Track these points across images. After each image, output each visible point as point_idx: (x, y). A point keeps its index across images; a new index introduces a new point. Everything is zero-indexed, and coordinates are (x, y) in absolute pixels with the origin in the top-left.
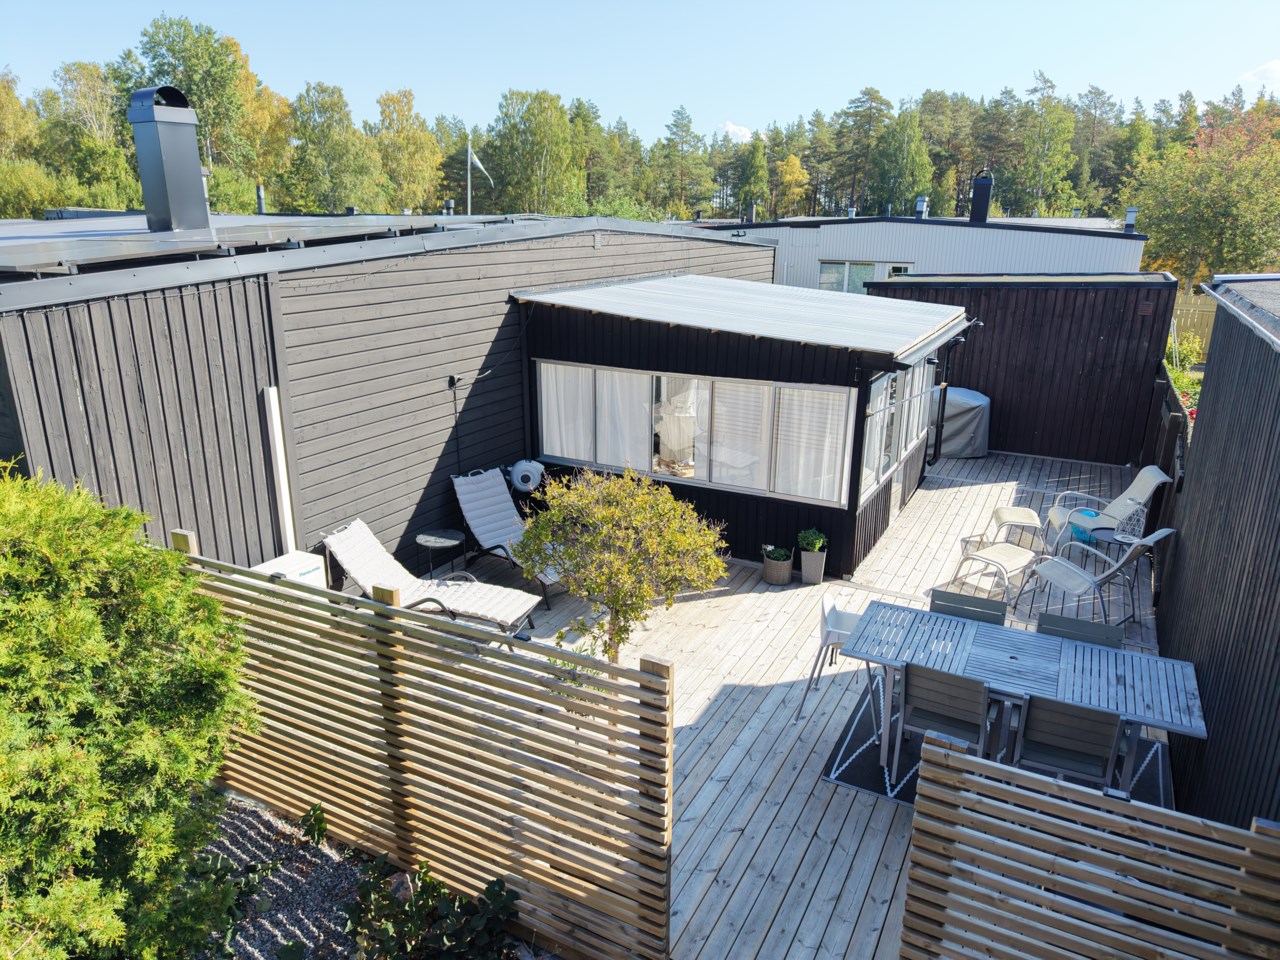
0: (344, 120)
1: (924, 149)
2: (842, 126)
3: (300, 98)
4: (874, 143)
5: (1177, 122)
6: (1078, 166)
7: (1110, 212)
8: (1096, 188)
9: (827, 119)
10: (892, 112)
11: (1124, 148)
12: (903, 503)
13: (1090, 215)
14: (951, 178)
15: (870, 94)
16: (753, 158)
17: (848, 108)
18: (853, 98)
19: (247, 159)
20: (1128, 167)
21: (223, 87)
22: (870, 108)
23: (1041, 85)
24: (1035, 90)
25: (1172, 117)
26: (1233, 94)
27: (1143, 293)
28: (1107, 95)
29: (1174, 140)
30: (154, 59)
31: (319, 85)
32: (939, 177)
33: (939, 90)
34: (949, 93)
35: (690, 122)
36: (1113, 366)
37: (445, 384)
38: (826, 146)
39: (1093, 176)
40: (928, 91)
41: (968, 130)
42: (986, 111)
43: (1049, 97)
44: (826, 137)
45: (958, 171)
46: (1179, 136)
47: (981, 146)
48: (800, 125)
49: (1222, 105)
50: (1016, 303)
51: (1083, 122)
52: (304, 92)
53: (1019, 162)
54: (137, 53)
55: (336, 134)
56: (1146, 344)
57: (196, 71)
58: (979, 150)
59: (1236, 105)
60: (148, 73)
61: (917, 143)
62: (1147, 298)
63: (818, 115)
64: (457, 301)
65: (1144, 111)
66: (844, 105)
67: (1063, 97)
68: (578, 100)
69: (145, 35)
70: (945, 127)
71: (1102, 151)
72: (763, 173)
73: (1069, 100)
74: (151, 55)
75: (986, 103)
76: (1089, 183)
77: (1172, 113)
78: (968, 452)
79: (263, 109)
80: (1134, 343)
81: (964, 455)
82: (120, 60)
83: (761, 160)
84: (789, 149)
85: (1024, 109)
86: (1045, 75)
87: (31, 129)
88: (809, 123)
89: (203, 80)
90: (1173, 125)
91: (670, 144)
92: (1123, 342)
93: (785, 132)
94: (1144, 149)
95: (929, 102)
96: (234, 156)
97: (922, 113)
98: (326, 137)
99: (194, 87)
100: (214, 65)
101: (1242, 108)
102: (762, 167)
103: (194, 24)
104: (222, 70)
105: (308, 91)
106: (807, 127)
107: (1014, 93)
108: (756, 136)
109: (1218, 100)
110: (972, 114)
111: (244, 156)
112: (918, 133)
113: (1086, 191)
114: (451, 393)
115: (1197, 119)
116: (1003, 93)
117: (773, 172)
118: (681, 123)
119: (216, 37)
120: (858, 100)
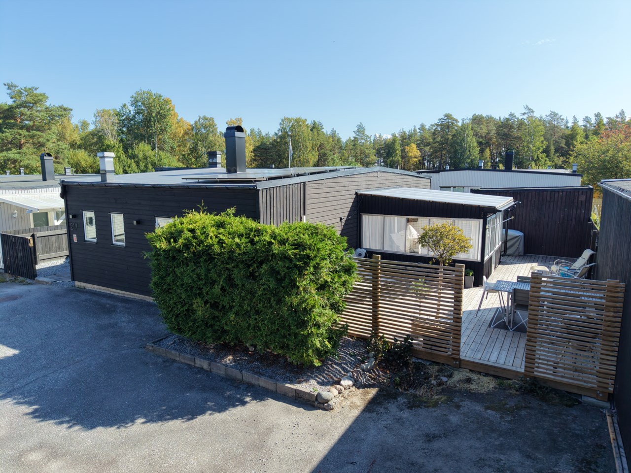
0: (214, 132)
1: (474, 140)
2: (435, 130)
3: (196, 122)
4: (450, 137)
5: (595, 127)
6: (548, 147)
7: (565, 167)
8: (558, 157)
9: (427, 127)
10: (458, 124)
11: (570, 138)
12: (495, 267)
13: (556, 168)
14: (487, 153)
15: (448, 116)
16: (394, 145)
17: (438, 122)
18: (440, 118)
19: (172, 148)
20: (572, 147)
21: (165, 118)
22: (448, 122)
23: (527, 111)
24: (524, 114)
25: (592, 124)
26: (620, 113)
27: (580, 193)
28: (559, 115)
29: (593, 134)
30: (135, 108)
31: (204, 117)
32: (482, 152)
33: (480, 114)
34: (484, 115)
35: (365, 130)
36: (571, 220)
37: (339, 220)
38: (428, 139)
39: (556, 151)
40: (475, 114)
41: (494, 131)
42: (502, 123)
43: (532, 116)
44: (427, 135)
45: (490, 150)
46: (596, 133)
47: (500, 138)
48: (415, 130)
49: (615, 119)
50: (532, 197)
51: (549, 127)
52: (197, 120)
53: (520, 145)
54: (128, 105)
55: (211, 137)
56: (583, 211)
57: (153, 112)
58: (500, 140)
59: (622, 118)
60: (132, 113)
61: (471, 137)
62: (582, 194)
63: (423, 126)
64: (343, 193)
65: (578, 122)
66: (436, 121)
67: (538, 116)
68: (314, 121)
69: (132, 98)
70: (484, 130)
71: (559, 140)
72: (399, 152)
73: (541, 117)
74: (135, 105)
75: (502, 119)
76: (554, 154)
77: (592, 122)
78: (517, 253)
79: (180, 127)
80: (579, 211)
81: (515, 254)
82: (121, 108)
83: (398, 146)
84: (410, 141)
85: (520, 122)
86: (529, 107)
87: (77, 137)
88: (419, 129)
89: (156, 116)
90: (593, 128)
91: (355, 139)
92: (574, 211)
93: (408, 133)
94: (579, 138)
95: (475, 119)
96: (166, 147)
97: (473, 124)
98: (207, 138)
99: (152, 119)
100: (161, 109)
101: (625, 120)
102: (398, 149)
103: (153, 93)
104: (165, 112)
105: (199, 119)
106: (418, 131)
107: (515, 115)
108: (394, 135)
109: (613, 116)
110: (495, 124)
111: (171, 147)
112: (471, 133)
113: (553, 158)
114: (340, 223)
115: (604, 125)
116: (510, 115)
117: (403, 151)
118: (361, 130)
119: (163, 98)
120: (443, 119)
